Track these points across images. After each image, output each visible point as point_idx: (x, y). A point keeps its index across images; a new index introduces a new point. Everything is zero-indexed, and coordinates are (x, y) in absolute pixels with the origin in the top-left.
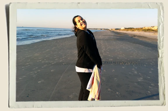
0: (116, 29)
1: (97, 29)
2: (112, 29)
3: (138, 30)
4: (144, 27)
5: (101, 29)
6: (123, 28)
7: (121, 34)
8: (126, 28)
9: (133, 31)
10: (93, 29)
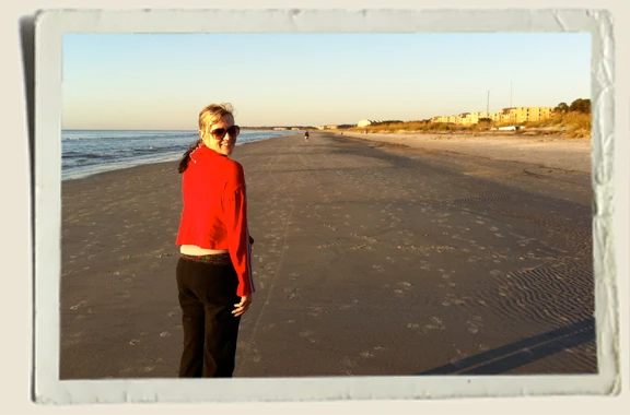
0: (340, 127)
1: (272, 128)
2: (325, 128)
3: (405, 129)
4: (436, 118)
5: (289, 128)
6: (363, 123)
7: (351, 142)
8: (374, 124)
9: (392, 131)
10: (258, 128)
